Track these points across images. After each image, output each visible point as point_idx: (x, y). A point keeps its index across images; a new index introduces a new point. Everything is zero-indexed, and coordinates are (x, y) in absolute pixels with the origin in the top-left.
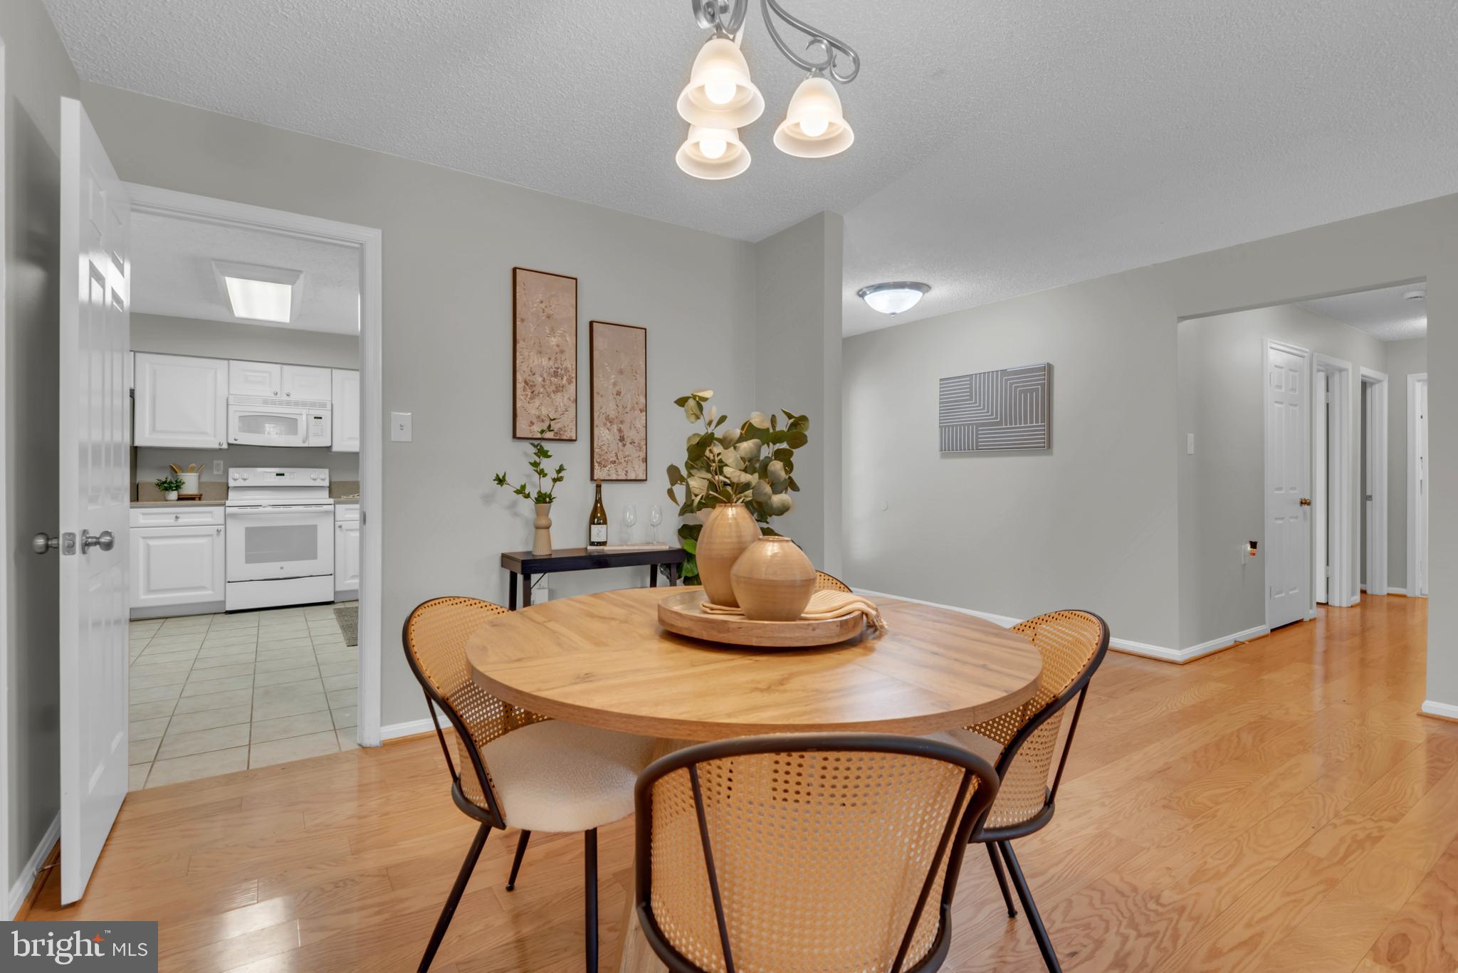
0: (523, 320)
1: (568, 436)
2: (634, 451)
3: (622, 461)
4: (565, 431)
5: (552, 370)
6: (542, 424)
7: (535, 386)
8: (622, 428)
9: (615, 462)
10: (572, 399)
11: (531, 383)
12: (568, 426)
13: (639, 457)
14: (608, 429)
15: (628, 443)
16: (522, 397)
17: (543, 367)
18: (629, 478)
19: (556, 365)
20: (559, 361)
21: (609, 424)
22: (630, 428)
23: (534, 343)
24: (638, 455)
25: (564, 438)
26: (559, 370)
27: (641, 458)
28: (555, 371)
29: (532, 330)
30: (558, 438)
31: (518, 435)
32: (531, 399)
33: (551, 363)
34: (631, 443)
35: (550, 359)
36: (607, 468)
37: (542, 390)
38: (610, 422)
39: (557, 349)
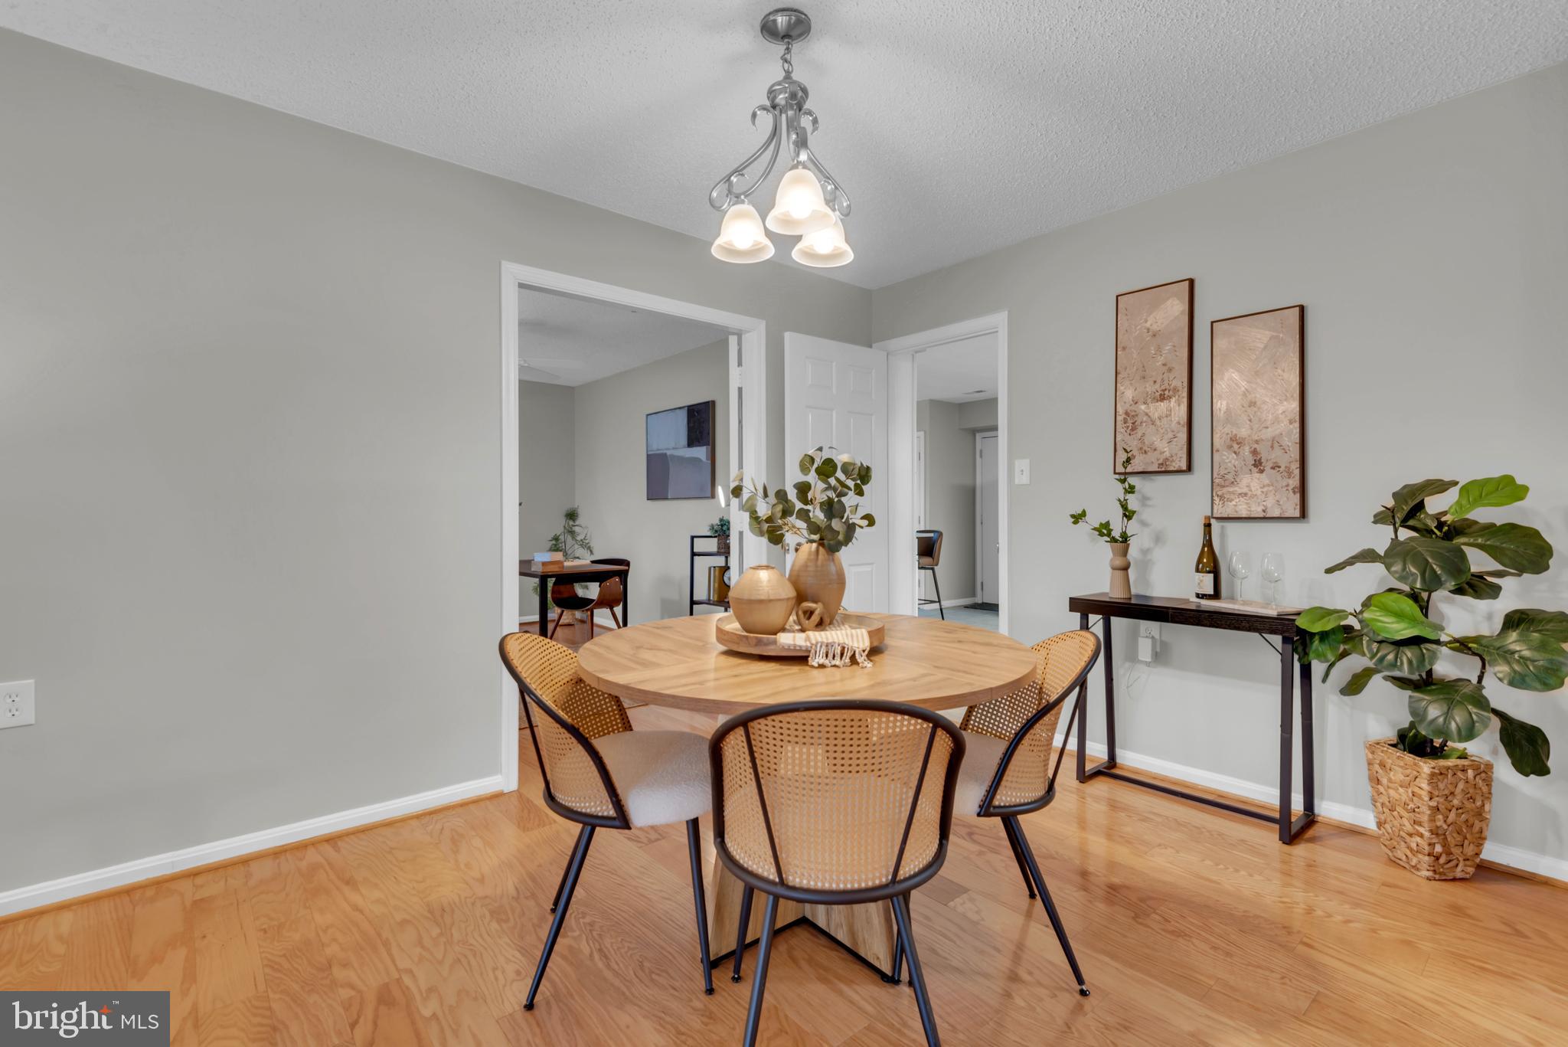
0: (1124, 348)
1: (1177, 466)
2: (1279, 478)
3: (1259, 492)
4: (1173, 461)
5: (1158, 394)
6: (1144, 455)
7: (1137, 415)
8: (1258, 449)
9: (1246, 494)
10: (1182, 422)
11: (1133, 413)
12: (1176, 454)
13: (1288, 486)
14: (1235, 453)
15: (1268, 469)
16: (1122, 430)
17: (1147, 393)
18: (1267, 516)
19: (1163, 387)
20: (1166, 382)
21: (1236, 447)
22: (1272, 447)
23: (1137, 370)
24: (1284, 484)
25: (1172, 469)
26: (1166, 392)
27: (1290, 488)
28: (1161, 395)
29: (1135, 356)
30: (1163, 469)
31: (1117, 471)
32: (1133, 430)
33: (1157, 386)
34: (1273, 468)
35: (1155, 382)
36: (1234, 503)
37: (1145, 419)
38: (1238, 444)
39: (1165, 369)
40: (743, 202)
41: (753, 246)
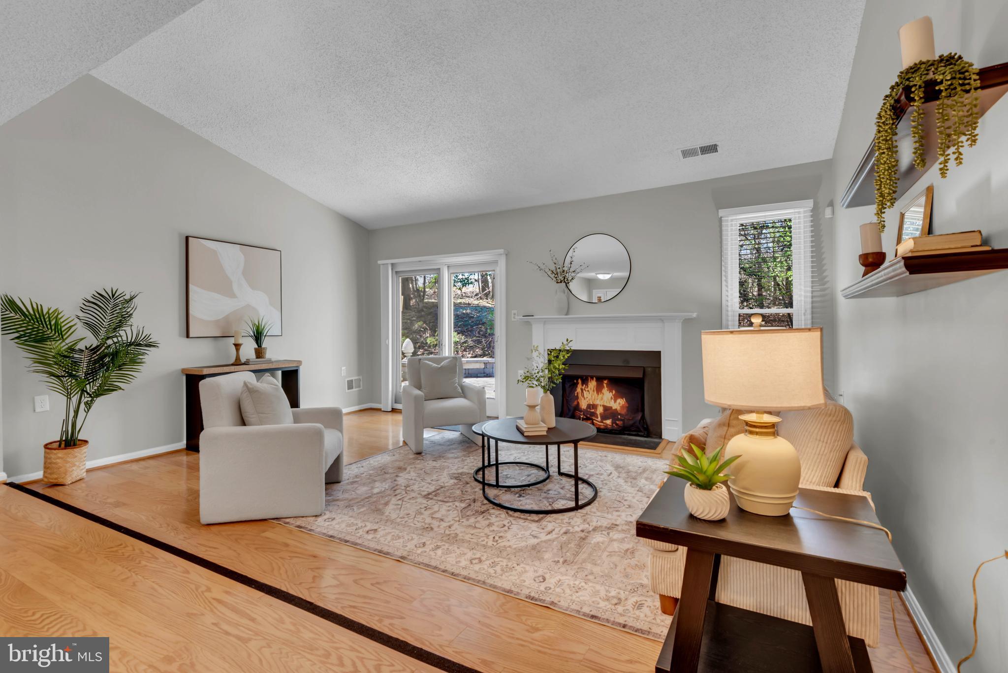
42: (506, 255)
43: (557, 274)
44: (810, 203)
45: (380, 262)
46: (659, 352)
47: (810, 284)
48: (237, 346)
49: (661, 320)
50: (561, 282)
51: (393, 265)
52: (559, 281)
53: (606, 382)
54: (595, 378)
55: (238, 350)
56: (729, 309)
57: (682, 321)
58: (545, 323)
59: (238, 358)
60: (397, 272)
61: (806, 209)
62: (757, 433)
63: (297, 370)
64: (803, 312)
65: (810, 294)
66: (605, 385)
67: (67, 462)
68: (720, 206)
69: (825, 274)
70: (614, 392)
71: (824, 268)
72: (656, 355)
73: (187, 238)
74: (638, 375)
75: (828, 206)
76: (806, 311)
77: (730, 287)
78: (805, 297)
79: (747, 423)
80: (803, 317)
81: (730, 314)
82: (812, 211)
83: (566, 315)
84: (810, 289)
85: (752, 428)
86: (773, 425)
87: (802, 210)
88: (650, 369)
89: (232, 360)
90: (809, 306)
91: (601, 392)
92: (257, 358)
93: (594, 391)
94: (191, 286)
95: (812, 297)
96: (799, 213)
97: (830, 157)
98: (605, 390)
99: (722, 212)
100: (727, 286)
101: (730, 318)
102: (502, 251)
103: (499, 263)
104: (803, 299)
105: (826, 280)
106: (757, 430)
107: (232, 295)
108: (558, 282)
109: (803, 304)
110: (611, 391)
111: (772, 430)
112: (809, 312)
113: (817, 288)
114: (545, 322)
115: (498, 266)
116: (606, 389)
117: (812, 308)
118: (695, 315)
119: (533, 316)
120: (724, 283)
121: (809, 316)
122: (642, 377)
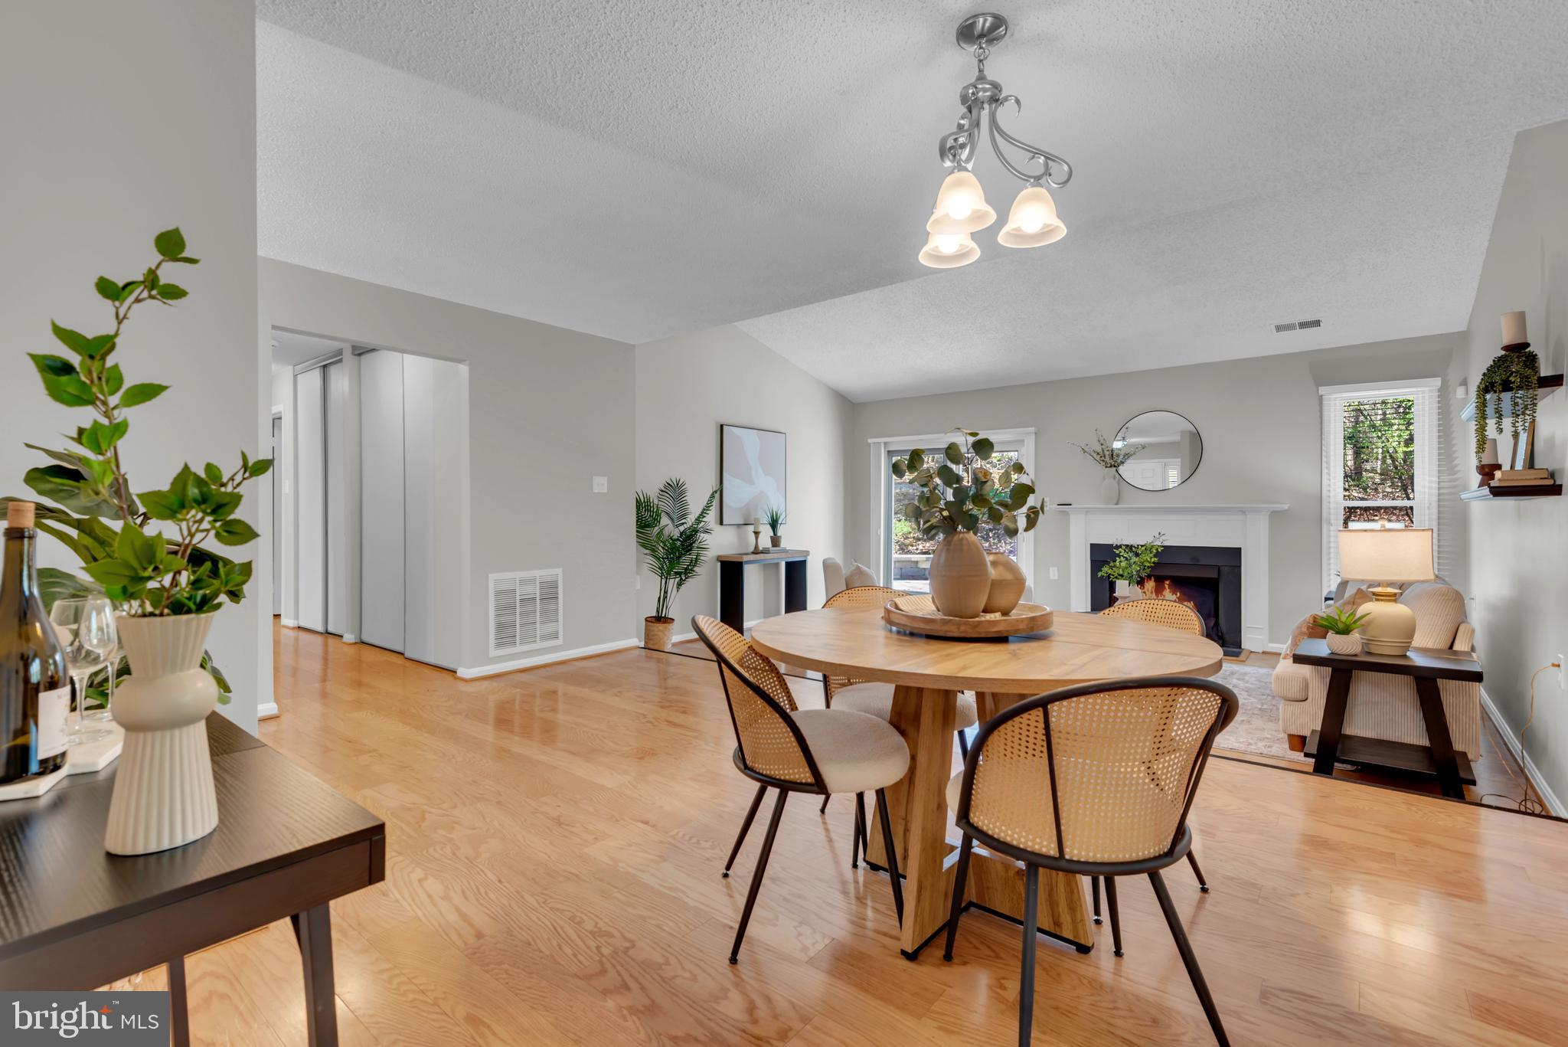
40: (1041, 186)
41: (1043, 228)
42: (1036, 433)
43: (1105, 456)
44: (1437, 382)
45: (870, 441)
46: (1238, 551)
47: (1436, 473)
48: (757, 533)
49: (1243, 512)
50: (1111, 467)
51: (885, 443)
52: (1109, 465)
53: (1168, 582)
54: (1153, 578)
55: (757, 538)
56: (1332, 500)
57: (1269, 513)
58: (1087, 513)
59: (756, 546)
60: (889, 452)
61: (1431, 388)
62: (1382, 600)
63: (805, 561)
64: (1427, 505)
65: (1436, 485)
66: (1167, 586)
67: (665, 635)
68: (1320, 382)
69: (1455, 462)
70: (1178, 594)
71: (1454, 456)
72: (1236, 553)
73: (722, 426)
74: (1213, 575)
75: (1461, 385)
76: (1430, 504)
77: (1332, 475)
78: (1430, 488)
79: (1374, 594)
80: (1427, 512)
81: (1332, 506)
82: (1439, 391)
83: (1117, 504)
84: (1436, 479)
85: (1378, 597)
86: (1395, 595)
87: (1427, 389)
88: (1226, 569)
89: (752, 549)
90: (1435, 499)
91: (1162, 594)
92: (773, 546)
93: (1152, 592)
94: (725, 474)
95: (1439, 489)
96: (1423, 392)
97: (1464, 328)
98: (1167, 593)
99: (1322, 390)
100: (1329, 475)
101: (1332, 511)
102: (1032, 429)
103: (1026, 443)
104: (1427, 490)
105: (1457, 469)
106: (1382, 598)
107: (751, 482)
108: (1106, 467)
109: (1427, 496)
110: (1174, 593)
111: (1393, 598)
112: (1435, 504)
113: (1445, 478)
114: (1087, 511)
115: (1024, 445)
116: (1168, 590)
117: (1439, 500)
118: (1286, 507)
119: (1070, 505)
120: (1325, 471)
121: (1435, 511)
122: (1216, 576)
